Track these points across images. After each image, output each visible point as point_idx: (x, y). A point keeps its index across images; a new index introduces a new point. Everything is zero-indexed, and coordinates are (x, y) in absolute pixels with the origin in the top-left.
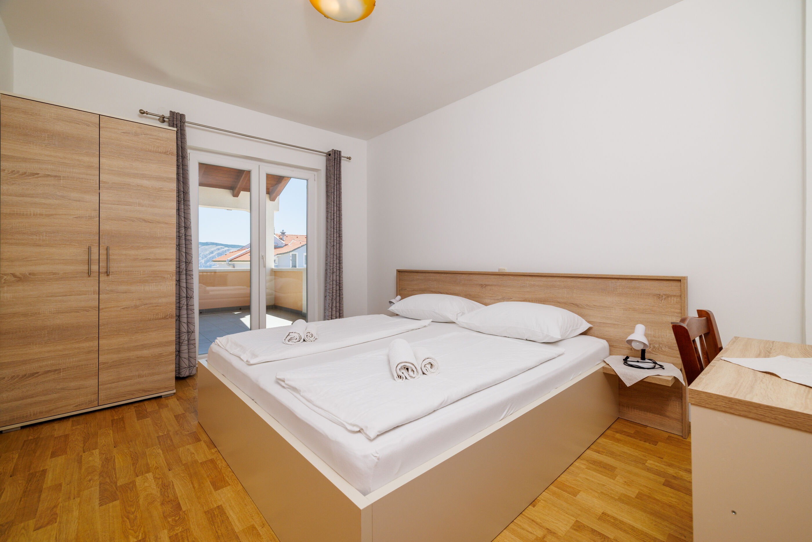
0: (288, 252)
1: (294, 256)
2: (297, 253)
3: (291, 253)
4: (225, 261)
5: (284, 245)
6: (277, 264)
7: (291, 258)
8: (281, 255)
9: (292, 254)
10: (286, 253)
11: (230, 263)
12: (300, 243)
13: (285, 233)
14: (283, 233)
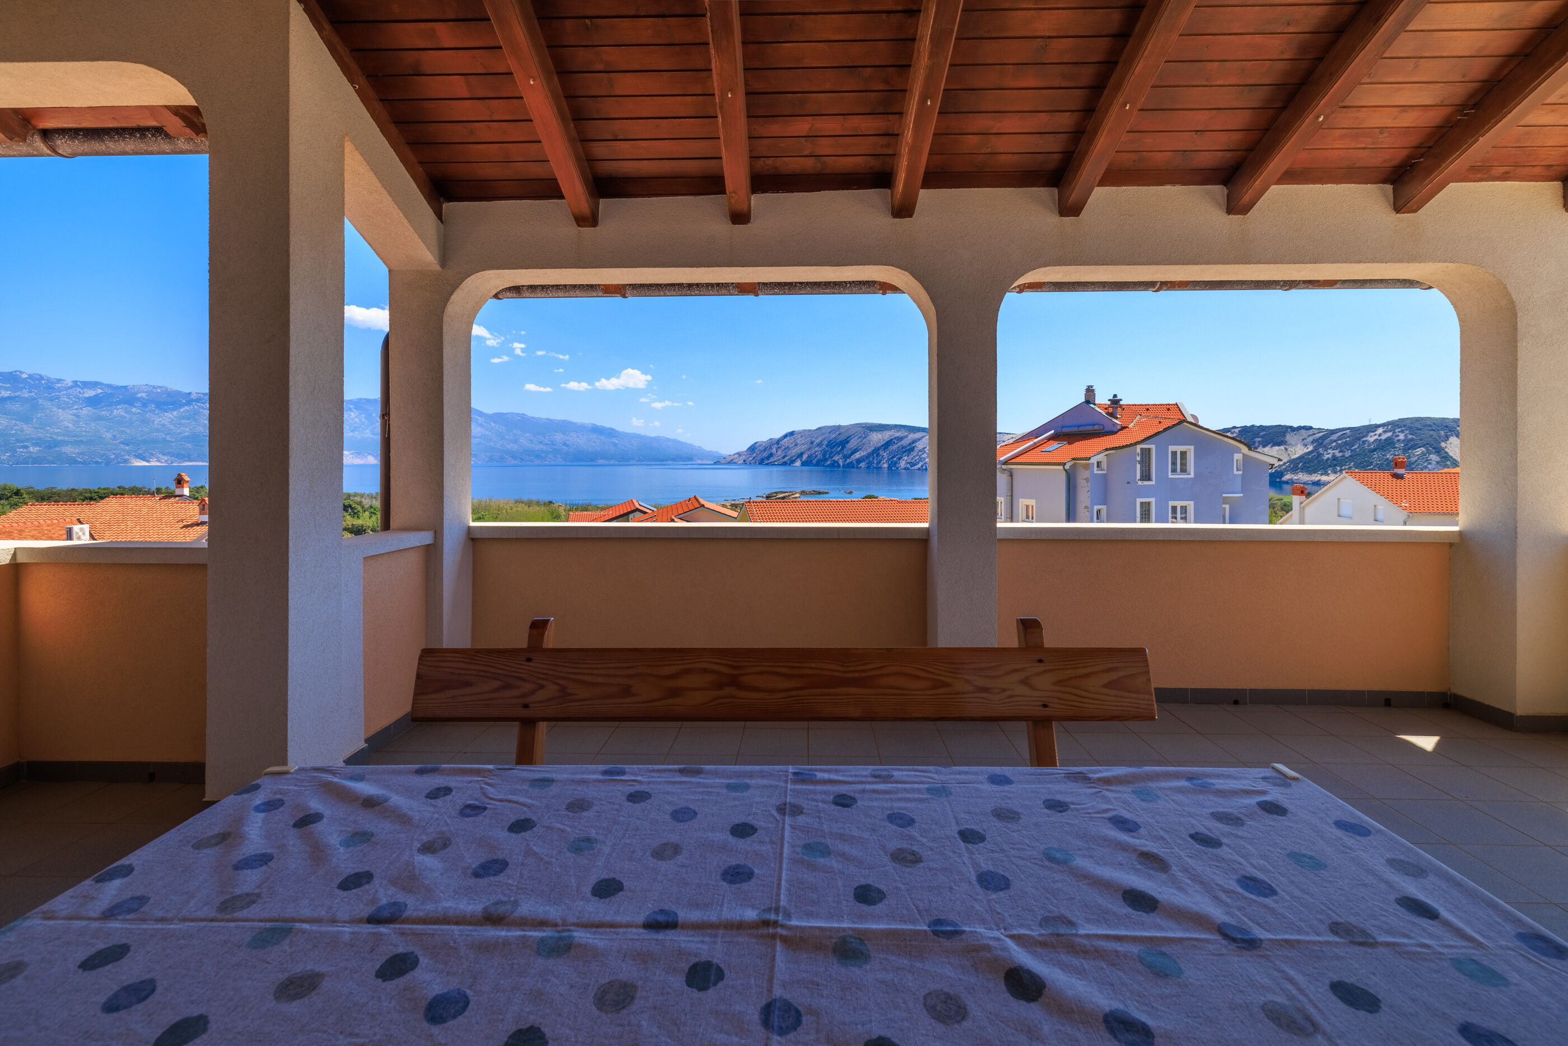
0: (1131, 445)
1: (1146, 454)
2: (1153, 447)
3: (1139, 447)
5: (1119, 427)
6: (1104, 470)
7: (1138, 458)
8: (1113, 451)
9: (1142, 449)
10: (1127, 446)
11: (1005, 467)
12: (1160, 422)
13: (1121, 400)
14: (1115, 402)
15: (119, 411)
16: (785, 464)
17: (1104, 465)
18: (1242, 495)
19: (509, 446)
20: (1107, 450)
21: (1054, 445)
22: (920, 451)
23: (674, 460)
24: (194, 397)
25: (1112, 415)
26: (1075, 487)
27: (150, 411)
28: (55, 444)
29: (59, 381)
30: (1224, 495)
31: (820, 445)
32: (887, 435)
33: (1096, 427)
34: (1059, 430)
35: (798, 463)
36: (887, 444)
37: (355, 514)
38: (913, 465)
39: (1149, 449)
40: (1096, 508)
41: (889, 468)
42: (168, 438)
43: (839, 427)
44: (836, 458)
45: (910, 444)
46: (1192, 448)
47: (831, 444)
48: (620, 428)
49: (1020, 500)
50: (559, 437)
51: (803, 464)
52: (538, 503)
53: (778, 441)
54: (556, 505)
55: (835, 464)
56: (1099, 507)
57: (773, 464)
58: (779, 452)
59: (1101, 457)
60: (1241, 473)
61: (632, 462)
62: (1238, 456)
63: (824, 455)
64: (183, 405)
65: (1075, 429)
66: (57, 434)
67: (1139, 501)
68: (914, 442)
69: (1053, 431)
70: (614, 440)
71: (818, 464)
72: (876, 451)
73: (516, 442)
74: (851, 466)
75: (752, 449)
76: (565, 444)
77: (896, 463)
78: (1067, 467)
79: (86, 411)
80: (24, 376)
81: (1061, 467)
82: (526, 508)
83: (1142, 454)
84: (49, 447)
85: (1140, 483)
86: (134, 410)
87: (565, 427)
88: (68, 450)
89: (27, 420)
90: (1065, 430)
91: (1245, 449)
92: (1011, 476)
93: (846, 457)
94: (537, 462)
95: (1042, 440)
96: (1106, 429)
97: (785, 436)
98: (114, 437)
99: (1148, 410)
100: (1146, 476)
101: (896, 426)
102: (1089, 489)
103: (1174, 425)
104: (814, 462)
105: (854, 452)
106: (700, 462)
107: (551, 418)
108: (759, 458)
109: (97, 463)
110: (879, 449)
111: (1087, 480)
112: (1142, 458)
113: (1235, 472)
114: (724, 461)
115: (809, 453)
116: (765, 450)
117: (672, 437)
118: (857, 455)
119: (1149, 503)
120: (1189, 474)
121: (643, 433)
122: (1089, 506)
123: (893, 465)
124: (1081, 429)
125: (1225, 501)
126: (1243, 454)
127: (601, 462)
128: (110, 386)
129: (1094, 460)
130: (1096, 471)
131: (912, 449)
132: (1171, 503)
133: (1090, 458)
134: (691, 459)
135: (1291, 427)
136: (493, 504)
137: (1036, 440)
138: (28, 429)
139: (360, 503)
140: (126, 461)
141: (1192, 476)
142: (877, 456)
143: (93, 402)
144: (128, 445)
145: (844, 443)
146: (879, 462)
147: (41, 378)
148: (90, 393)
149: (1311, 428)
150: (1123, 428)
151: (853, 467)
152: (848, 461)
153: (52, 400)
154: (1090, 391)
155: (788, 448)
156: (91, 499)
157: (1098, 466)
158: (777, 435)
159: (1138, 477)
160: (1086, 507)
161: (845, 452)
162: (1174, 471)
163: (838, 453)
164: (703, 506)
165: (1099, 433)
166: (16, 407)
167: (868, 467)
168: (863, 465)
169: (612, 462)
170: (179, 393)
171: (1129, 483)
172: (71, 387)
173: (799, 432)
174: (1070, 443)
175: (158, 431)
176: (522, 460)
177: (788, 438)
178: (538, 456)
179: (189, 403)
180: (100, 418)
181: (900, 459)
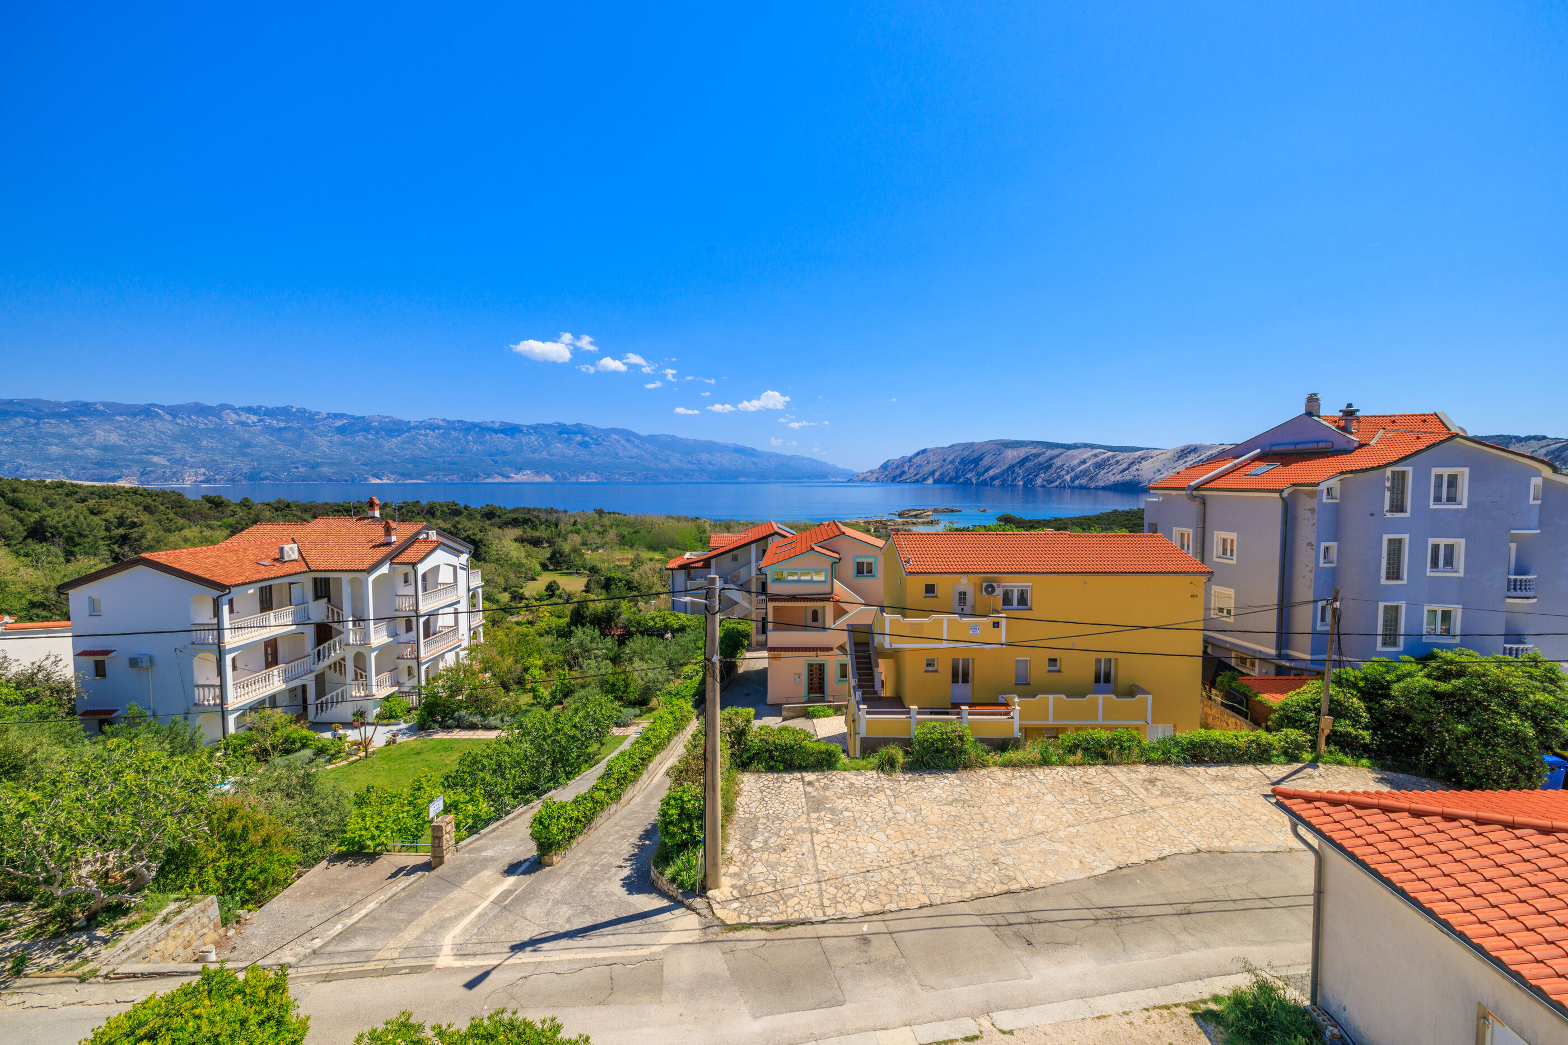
0: (1379, 467)
1: (1399, 478)
2: (1409, 469)
3: (1388, 472)
4: (1184, 489)
5: (1356, 445)
6: (1336, 498)
7: (1388, 484)
8: (1352, 475)
9: (1393, 472)
10: (1373, 469)
11: (1195, 493)
12: (1418, 438)
13: (1358, 410)
14: (1349, 413)
15: (359, 438)
16: (917, 481)
17: (1337, 492)
18: (1538, 531)
19: (661, 466)
20: (1342, 473)
21: (1262, 467)
22: (1058, 468)
23: (809, 478)
24: (412, 424)
25: (1345, 429)
26: (1295, 518)
27: (382, 437)
28: (314, 466)
29: (317, 413)
30: (1513, 532)
31: (952, 462)
32: (1022, 452)
33: (1321, 445)
34: (1267, 449)
35: (930, 481)
36: (1023, 461)
37: (534, 527)
38: (1050, 482)
39: (1404, 473)
40: (1323, 545)
41: (1025, 485)
42: (395, 460)
43: (973, 444)
44: (969, 476)
45: (1047, 461)
46: (1466, 470)
47: (964, 462)
48: (761, 447)
49: (1216, 532)
50: (705, 457)
51: (935, 482)
52: (686, 519)
53: (910, 459)
54: (702, 521)
55: (967, 482)
56: (1328, 544)
57: (905, 482)
58: (912, 470)
59: (1331, 483)
60: (1539, 502)
61: (770, 480)
62: (1536, 481)
63: (957, 473)
64: (405, 432)
65: (1291, 447)
66: (319, 457)
67: (1386, 537)
68: (1052, 458)
69: (1259, 450)
70: (754, 459)
71: (950, 482)
72: (1011, 467)
73: (667, 461)
74: (984, 483)
75: (885, 467)
76: (710, 463)
77: (1032, 480)
78: (1285, 494)
79: (337, 438)
80: (294, 410)
81: (1277, 495)
82: (676, 523)
83: (1393, 478)
84: (313, 468)
85: (1389, 515)
86: (370, 436)
87: (710, 447)
88: (326, 470)
89: (297, 445)
90: (1275, 449)
91: (1547, 472)
92: (1204, 504)
93: (979, 475)
94: (686, 480)
95: (1245, 461)
96: (1336, 447)
97: (918, 454)
98: (357, 460)
99: (1394, 422)
100: (1398, 506)
101: (1032, 442)
102: (1315, 521)
103: (1441, 442)
104: (947, 479)
105: (987, 470)
106: (834, 480)
107: (698, 438)
108: (891, 476)
109: (345, 480)
110: (1014, 466)
111: (1312, 511)
112: (1393, 482)
113: (1532, 502)
114: (857, 479)
115: (942, 470)
116: (897, 468)
117: (808, 456)
118: (991, 473)
119: (1400, 541)
120: (1461, 504)
121: (780, 452)
122: (1314, 542)
123: (1029, 483)
124: (1299, 447)
125: (1513, 539)
126: (1544, 479)
127: (742, 479)
128: (352, 417)
129: (1323, 487)
130: (1325, 499)
131: (1050, 466)
132: (1432, 541)
133: (1318, 484)
134: (825, 477)
135: (1516, 437)
136: (647, 519)
137: (1236, 461)
138: (298, 453)
139: (538, 517)
140: (366, 479)
141: (1465, 506)
142: (1012, 473)
143: (341, 430)
144: (366, 465)
145: (977, 461)
146: (1013, 480)
147: (305, 411)
148: (339, 423)
149: (1544, 438)
150: (1361, 446)
151: (987, 485)
152: (982, 478)
153: (312, 429)
154: (1313, 400)
155: (920, 466)
156: (338, 511)
157: (1328, 494)
158: (910, 453)
159: (1387, 507)
160: (1310, 544)
161: (979, 469)
162: (1438, 499)
163: (971, 471)
164: (844, 533)
165: (1326, 452)
166: (289, 435)
167: (1002, 485)
168: (997, 482)
169: (752, 480)
170: (401, 422)
171: (1372, 515)
172: (325, 419)
173: (932, 450)
174: (1284, 465)
175: (387, 454)
176: (672, 478)
177: (920, 456)
178: (686, 475)
179: (409, 430)
180: (345, 444)
181: (1036, 476)
